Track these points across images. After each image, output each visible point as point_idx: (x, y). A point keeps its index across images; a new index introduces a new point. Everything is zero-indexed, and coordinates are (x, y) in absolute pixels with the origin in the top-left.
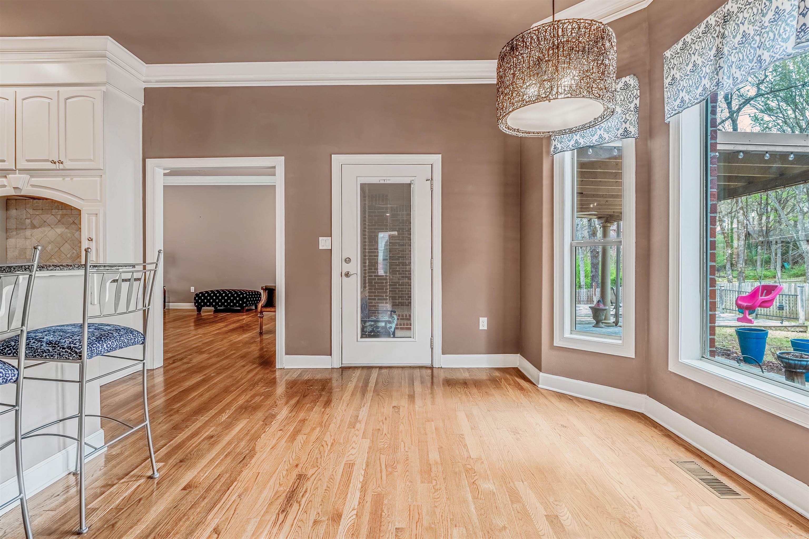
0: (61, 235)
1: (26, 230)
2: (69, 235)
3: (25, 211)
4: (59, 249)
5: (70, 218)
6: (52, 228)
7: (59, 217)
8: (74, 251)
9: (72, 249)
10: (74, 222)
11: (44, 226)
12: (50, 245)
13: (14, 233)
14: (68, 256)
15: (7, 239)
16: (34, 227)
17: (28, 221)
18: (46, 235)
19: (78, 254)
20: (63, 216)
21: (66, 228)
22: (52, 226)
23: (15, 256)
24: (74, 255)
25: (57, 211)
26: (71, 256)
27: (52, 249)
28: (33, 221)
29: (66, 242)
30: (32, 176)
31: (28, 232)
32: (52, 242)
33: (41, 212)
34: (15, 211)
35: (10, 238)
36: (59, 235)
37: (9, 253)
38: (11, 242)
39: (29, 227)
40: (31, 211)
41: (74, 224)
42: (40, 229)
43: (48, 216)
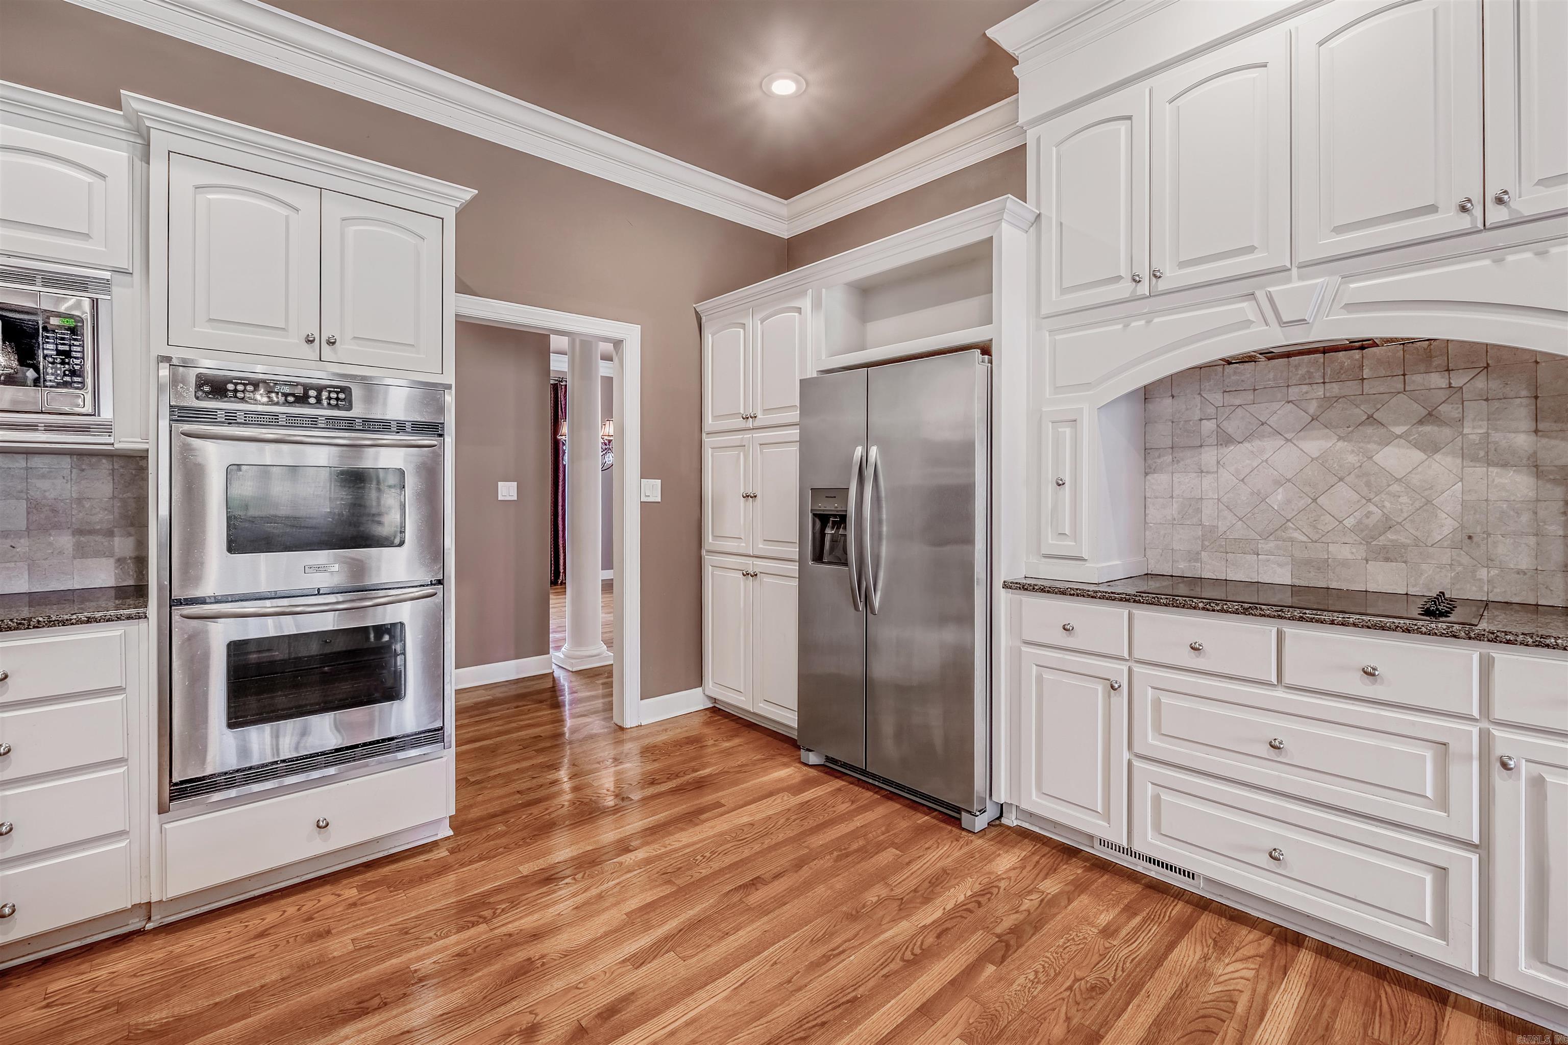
0: (1321, 460)
1: (1203, 450)
2: (1352, 459)
3: (1198, 398)
4: (1315, 500)
5: (1357, 406)
6: (1287, 440)
7: (1313, 407)
8: (1373, 508)
9: (1364, 501)
10: (1370, 417)
11: (1262, 437)
12: (1280, 490)
13: (1169, 458)
14: (1350, 522)
15: (1146, 474)
16: (1225, 439)
17: (1208, 426)
18: (1266, 461)
19: (1388, 518)
20: (1328, 402)
21: (1340, 438)
22: (1289, 436)
23: (1169, 518)
24: (1371, 522)
25: (1305, 388)
26: (1360, 522)
27: (1289, 502)
28: (1225, 425)
29: (1341, 479)
30: (1348, 277)
31: (1209, 456)
32: (1289, 480)
33: (1249, 396)
34: (1170, 400)
35: (1155, 472)
36: (1313, 459)
37: (1151, 511)
38: (1160, 481)
39: (1213, 440)
40: (1217, 398)
41: (1371, 424)
42: (1246, 445)
43: (1276, 406)
